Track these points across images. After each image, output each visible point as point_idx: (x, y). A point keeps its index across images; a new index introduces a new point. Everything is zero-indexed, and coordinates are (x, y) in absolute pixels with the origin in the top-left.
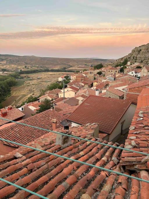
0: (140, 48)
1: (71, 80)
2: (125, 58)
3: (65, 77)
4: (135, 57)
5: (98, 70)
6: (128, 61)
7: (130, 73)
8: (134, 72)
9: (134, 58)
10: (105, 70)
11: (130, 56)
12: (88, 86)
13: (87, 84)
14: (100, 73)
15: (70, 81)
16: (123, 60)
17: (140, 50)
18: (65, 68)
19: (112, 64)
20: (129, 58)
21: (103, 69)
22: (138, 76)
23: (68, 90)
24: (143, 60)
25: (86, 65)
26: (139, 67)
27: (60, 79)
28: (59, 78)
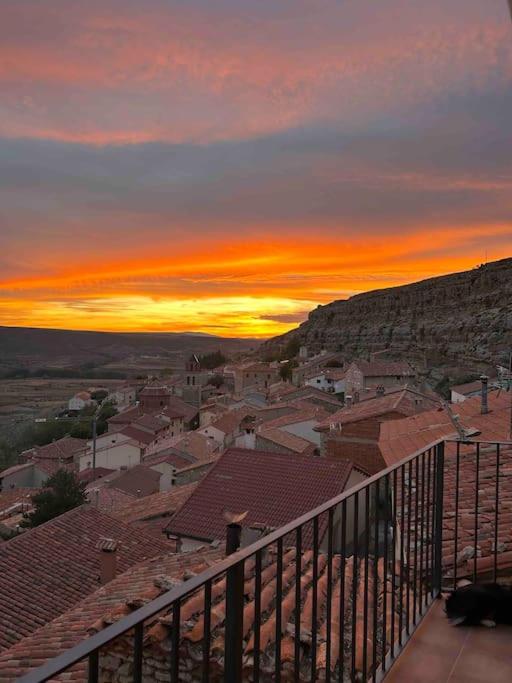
0: (331, 309)
1: (116, 404)
2: (292, 336)
3: (92, 394)
4: (320, 335)
5: (210, 373)
6: (300, 346)
7: (313, 383)
8: (322, 378)
9: (316, 336)
10: (233, 372)
11: (304, 331)
12: (185, 424)
13: (181, 418)
14: (218, 382)
15: (115, 407)
16: (286, 342)
17: (333, 314)
18: (91, 366)
19: (252, 352)
20: (303, 336)
21: (226, 370)
22: (337, 391)
23: (114, 442)
24: (342, 343)
25: (166, 355)
26: (335, 365)
27: (76, 404)
28: (71, 401)
